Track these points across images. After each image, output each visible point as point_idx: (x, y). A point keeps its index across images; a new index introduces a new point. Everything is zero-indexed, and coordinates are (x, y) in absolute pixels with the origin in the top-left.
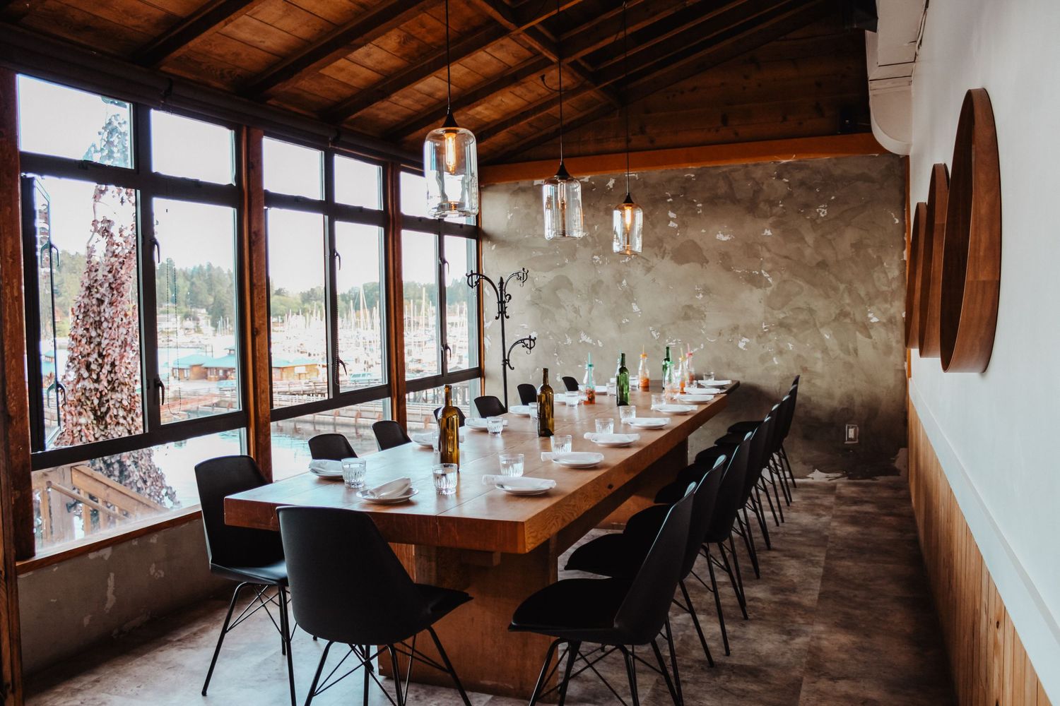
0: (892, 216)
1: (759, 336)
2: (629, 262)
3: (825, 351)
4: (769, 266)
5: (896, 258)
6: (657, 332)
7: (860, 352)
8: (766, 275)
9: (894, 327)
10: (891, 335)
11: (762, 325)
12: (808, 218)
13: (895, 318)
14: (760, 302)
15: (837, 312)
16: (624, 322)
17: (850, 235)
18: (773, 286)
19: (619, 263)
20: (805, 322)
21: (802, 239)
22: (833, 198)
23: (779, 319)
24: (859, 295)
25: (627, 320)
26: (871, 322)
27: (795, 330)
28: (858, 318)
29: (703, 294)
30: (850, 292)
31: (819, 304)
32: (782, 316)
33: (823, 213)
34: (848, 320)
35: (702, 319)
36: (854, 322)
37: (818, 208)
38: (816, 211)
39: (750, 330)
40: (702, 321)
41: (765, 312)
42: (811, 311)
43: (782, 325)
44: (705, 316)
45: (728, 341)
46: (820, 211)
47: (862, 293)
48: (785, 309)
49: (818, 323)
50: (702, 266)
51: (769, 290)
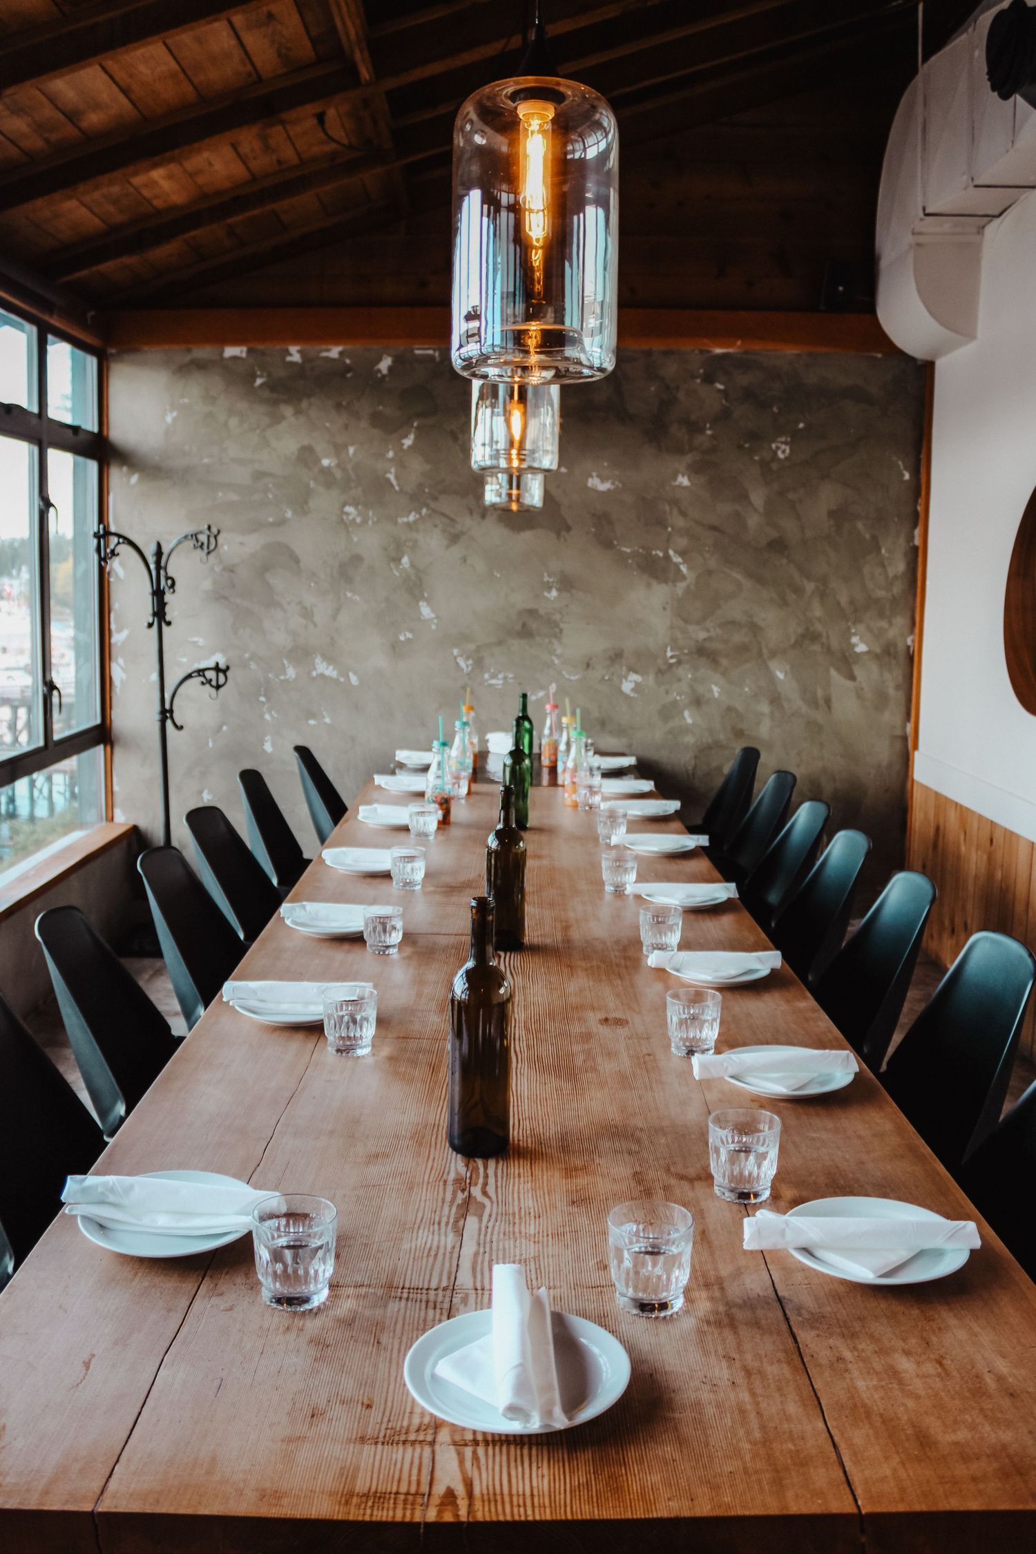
0: (899, 466)
1: (660, 672)
2: (415, 522)
3: (776, 700)
4: (683, 542)
5: (902, 541)
6: (468, 658)
7: (836, 704)
8: (677, 559)
9: (894, 662)
10: (887, 675)
11: (666, 652)
12: (757, 458)
13: (895, 645)
14: (664, 608)
15: (800, 631)
16: (402, 638)
17: (828, 496)
18: (689, 581)
19: (396, 523)
20: (743, 649)
21: (743, 497)
22: (801, 425)
23: (697, 641)
24: (839, 603)
25: (409, 635)
26: (855, 653)
27: (724, 662)
28: (835, 644)
29: (558, 590)
30: (823, 594)
31: (769, 617)
32: (702, 635)
33: (784, 452)
34: (816, 647)
35: (556, 636)
36: (828, 650)
37: (774, 441)
38: (771, 448)
39: (642, 660)
40: (554, 640)
41: (672, 627)
42: (755, 629)
43: (704, 653)
44: (561, 631)
45: (603, 678)
46: (778, 448)
47: (844, 600)
48: (708, 624)
49: (765, 651)
50: (558, 535)
51: (681, 586)
